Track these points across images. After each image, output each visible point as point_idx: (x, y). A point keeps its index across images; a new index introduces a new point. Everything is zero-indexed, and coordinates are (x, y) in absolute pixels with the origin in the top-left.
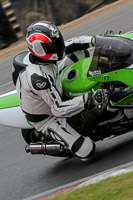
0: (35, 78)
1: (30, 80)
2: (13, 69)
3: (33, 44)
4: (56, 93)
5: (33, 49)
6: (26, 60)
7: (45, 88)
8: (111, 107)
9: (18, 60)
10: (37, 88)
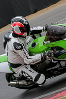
0: (15, 44)
1: (13, 45)
2: (4, 41)
3: (14, 27)
4: (26, 52)
5: (15, 30)
6: (11, 36)
7: (21, 49)
8: (54, 60)
9: (6, 36)
10: (17, 49)
